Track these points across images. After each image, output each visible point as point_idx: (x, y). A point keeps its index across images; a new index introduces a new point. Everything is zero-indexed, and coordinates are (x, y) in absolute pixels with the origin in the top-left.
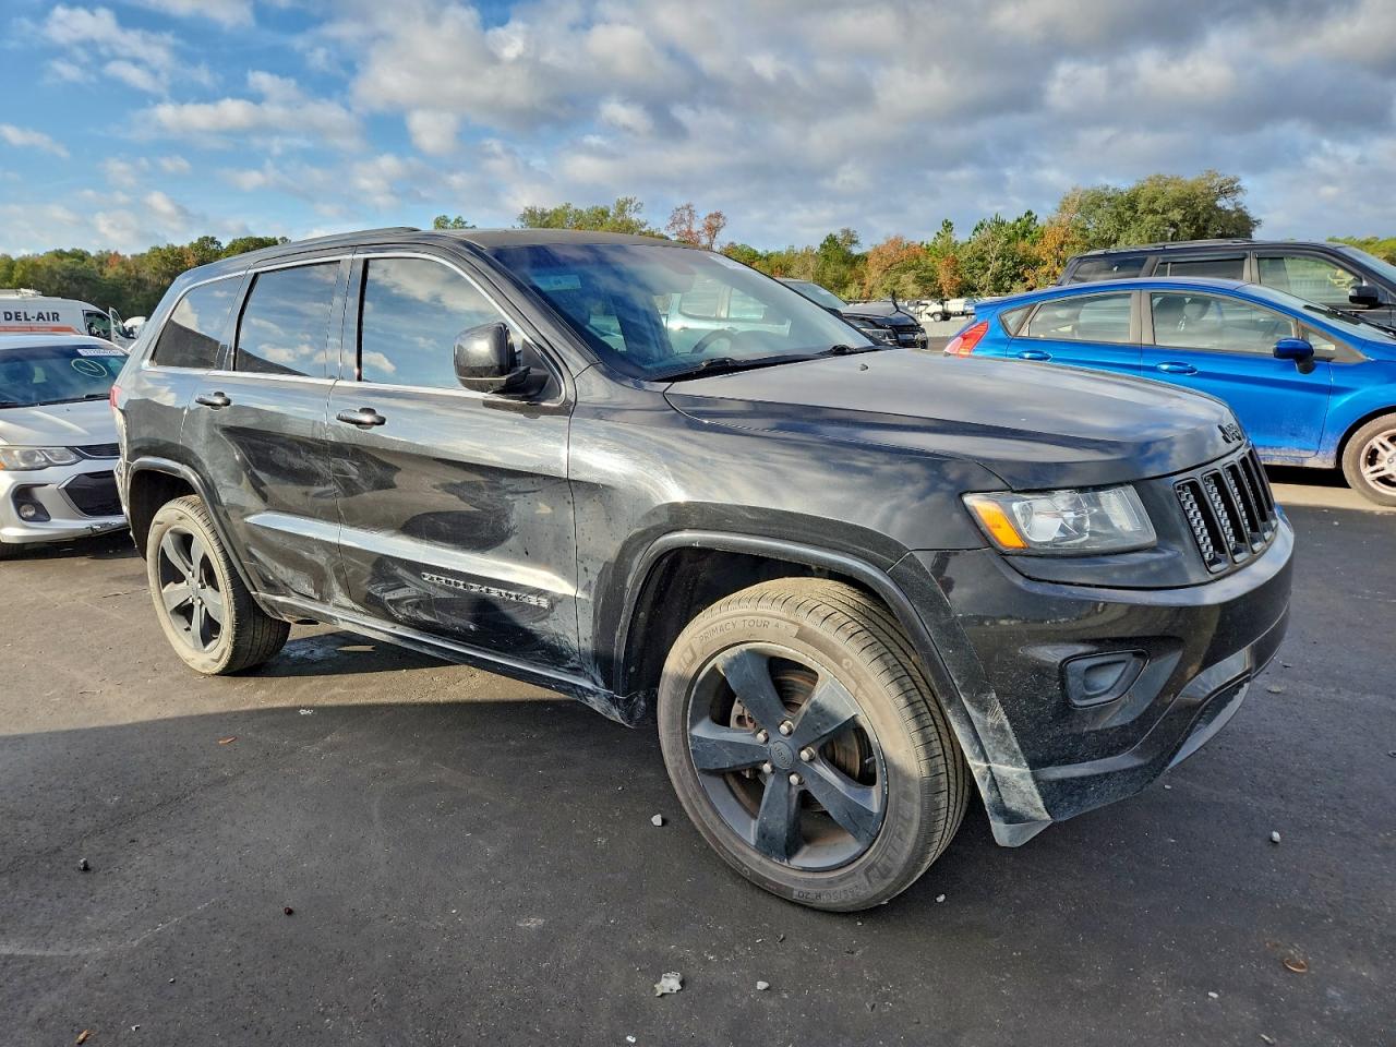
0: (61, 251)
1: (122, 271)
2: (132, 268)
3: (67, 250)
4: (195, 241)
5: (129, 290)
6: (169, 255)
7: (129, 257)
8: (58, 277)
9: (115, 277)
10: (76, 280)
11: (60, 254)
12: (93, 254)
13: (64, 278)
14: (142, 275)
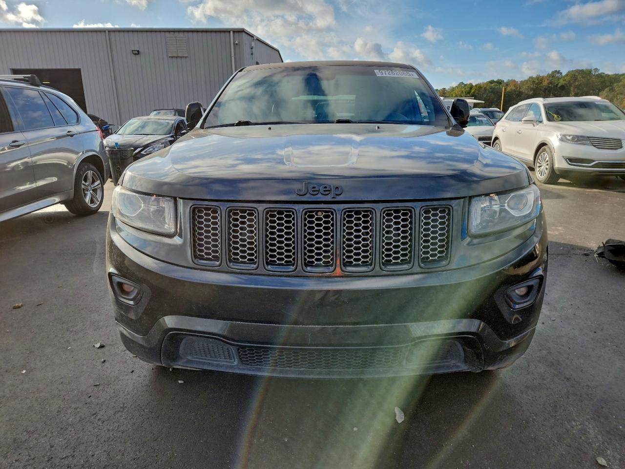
0: (493, 81)
1: (514, 88)
2: (518, 86)
3: (495, 80)
4: (550, 73)
5: (514, 96)
6: (536, 80)
7: (519, 82)
8: (487, 91)
9: (510, 91)
10: (494, 93)
11: (492, 82)
12: (505, 81)
13: (489, 92)
14: (521, 90)
